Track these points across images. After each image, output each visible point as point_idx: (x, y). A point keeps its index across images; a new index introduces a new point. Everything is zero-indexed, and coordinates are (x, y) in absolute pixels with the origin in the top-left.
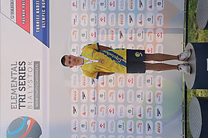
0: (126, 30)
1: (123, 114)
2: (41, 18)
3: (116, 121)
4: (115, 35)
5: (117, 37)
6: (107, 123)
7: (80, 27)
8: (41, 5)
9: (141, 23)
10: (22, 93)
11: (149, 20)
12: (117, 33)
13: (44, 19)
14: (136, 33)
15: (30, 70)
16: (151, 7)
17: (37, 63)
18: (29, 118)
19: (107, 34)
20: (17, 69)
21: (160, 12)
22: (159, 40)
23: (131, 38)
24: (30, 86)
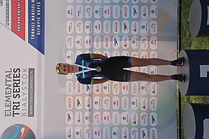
0: (121, 37)
1: (118, 121)
2: (36, 25)
3: (111, 128)
4: (109, 42)
5: (111, 44)
6: (102, 130)
7: (75, 34)
8: (36, 13)
10: (17, 100)
12: (111, 41)
13: (39, 26)
14: (130, 40)
15: (25, 77)
16: (145, 15)
19: (102, 41)
20: (12, 76)
21: (153, 20)
22: (153, 47)
23: (126, 45)
24: (24, 92)
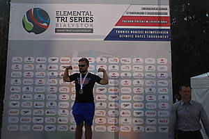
0: (118, 102)
2: (127, 34)
3: (44, 93)
4: (114, 92)
5: (112, 94)
6: (43, 86)
7: (120, 64)
8: (137, 34)
9: (123, 113)
10: (69, 19)
11: (126, 120)
12: (115, 94)
13: (127, 36)
14: (116, 109)
15: (87, 25)
16: (136, 121)
17: (92, 31)
18: (48, 25)
19: (115, 86)
20: (87, 16)
21: (132, 128)
22: (110, 128)
23: (111, 105)
24: (75, 25)
